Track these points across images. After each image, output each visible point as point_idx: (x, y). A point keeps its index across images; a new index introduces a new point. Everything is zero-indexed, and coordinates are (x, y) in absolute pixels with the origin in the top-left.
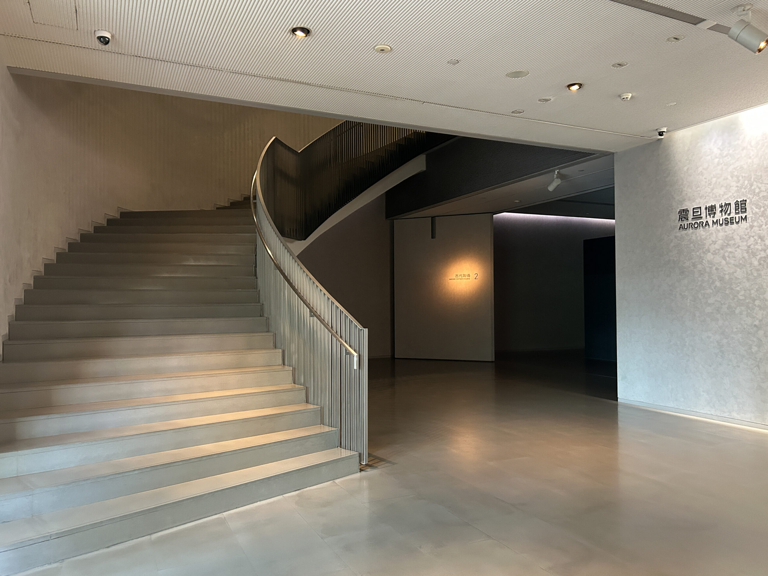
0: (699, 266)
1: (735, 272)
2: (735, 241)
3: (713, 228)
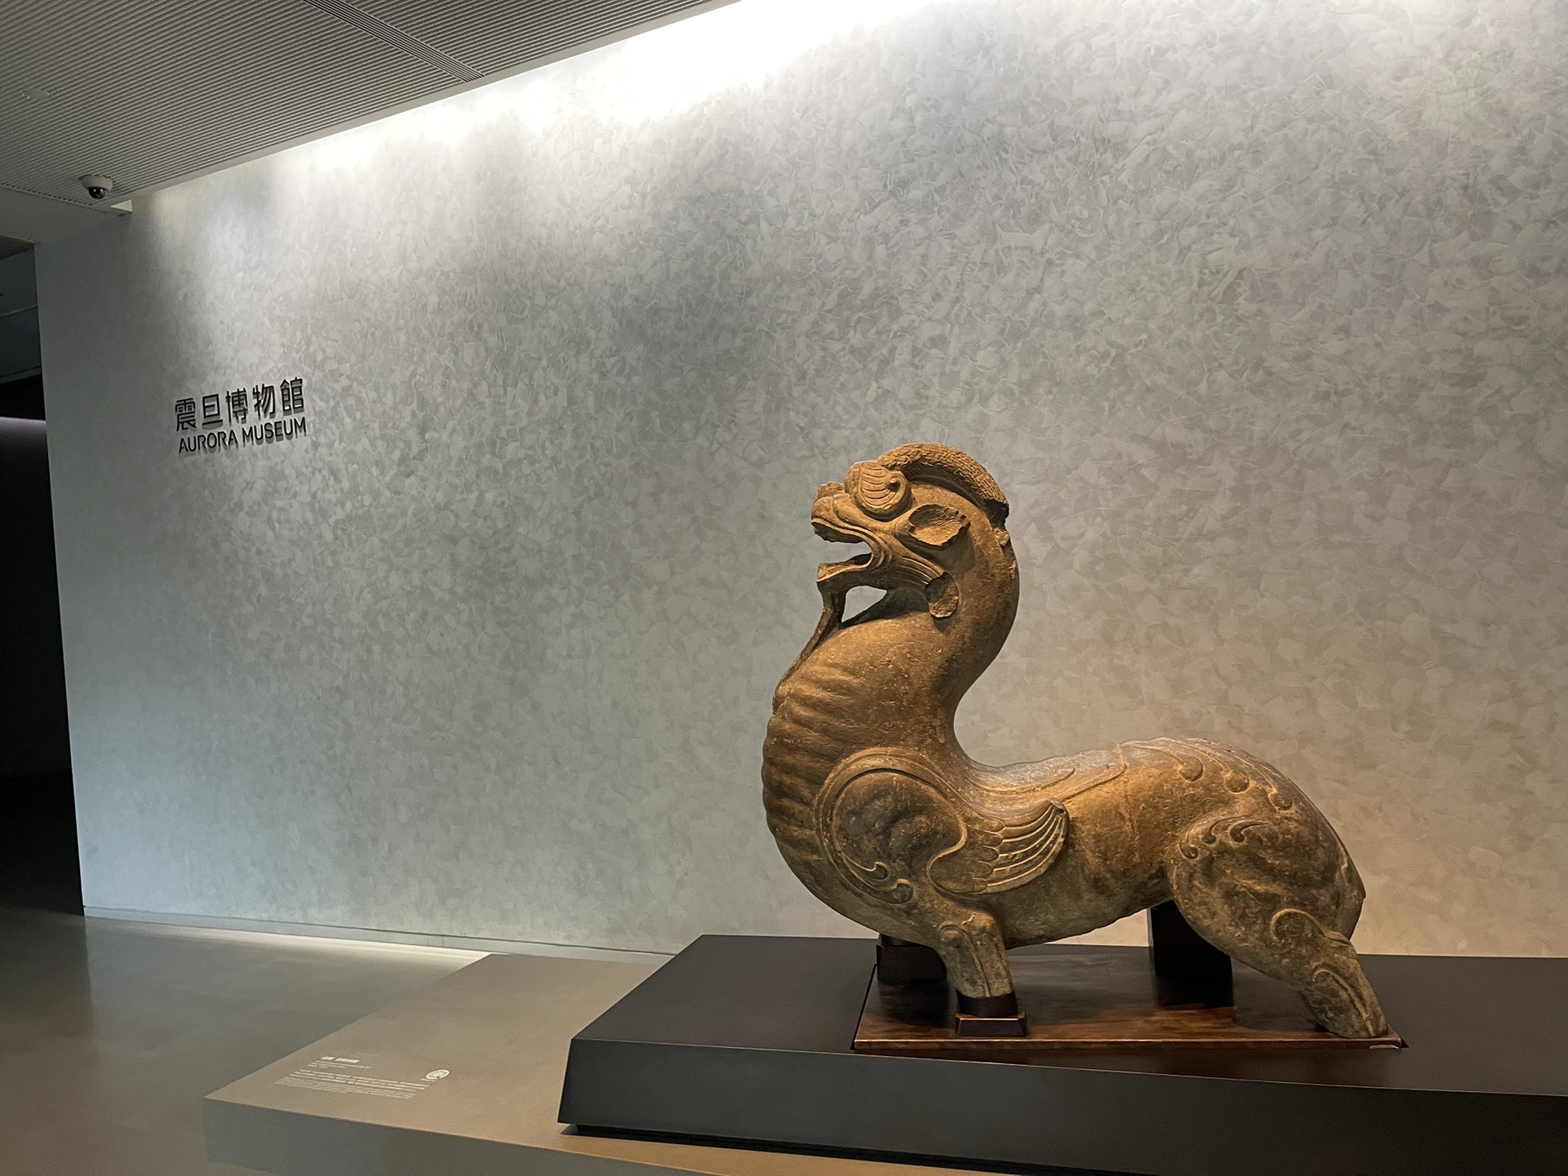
0: (226, 546)
1: (292, 559)
2: (288, 483)
3: (246, 448)
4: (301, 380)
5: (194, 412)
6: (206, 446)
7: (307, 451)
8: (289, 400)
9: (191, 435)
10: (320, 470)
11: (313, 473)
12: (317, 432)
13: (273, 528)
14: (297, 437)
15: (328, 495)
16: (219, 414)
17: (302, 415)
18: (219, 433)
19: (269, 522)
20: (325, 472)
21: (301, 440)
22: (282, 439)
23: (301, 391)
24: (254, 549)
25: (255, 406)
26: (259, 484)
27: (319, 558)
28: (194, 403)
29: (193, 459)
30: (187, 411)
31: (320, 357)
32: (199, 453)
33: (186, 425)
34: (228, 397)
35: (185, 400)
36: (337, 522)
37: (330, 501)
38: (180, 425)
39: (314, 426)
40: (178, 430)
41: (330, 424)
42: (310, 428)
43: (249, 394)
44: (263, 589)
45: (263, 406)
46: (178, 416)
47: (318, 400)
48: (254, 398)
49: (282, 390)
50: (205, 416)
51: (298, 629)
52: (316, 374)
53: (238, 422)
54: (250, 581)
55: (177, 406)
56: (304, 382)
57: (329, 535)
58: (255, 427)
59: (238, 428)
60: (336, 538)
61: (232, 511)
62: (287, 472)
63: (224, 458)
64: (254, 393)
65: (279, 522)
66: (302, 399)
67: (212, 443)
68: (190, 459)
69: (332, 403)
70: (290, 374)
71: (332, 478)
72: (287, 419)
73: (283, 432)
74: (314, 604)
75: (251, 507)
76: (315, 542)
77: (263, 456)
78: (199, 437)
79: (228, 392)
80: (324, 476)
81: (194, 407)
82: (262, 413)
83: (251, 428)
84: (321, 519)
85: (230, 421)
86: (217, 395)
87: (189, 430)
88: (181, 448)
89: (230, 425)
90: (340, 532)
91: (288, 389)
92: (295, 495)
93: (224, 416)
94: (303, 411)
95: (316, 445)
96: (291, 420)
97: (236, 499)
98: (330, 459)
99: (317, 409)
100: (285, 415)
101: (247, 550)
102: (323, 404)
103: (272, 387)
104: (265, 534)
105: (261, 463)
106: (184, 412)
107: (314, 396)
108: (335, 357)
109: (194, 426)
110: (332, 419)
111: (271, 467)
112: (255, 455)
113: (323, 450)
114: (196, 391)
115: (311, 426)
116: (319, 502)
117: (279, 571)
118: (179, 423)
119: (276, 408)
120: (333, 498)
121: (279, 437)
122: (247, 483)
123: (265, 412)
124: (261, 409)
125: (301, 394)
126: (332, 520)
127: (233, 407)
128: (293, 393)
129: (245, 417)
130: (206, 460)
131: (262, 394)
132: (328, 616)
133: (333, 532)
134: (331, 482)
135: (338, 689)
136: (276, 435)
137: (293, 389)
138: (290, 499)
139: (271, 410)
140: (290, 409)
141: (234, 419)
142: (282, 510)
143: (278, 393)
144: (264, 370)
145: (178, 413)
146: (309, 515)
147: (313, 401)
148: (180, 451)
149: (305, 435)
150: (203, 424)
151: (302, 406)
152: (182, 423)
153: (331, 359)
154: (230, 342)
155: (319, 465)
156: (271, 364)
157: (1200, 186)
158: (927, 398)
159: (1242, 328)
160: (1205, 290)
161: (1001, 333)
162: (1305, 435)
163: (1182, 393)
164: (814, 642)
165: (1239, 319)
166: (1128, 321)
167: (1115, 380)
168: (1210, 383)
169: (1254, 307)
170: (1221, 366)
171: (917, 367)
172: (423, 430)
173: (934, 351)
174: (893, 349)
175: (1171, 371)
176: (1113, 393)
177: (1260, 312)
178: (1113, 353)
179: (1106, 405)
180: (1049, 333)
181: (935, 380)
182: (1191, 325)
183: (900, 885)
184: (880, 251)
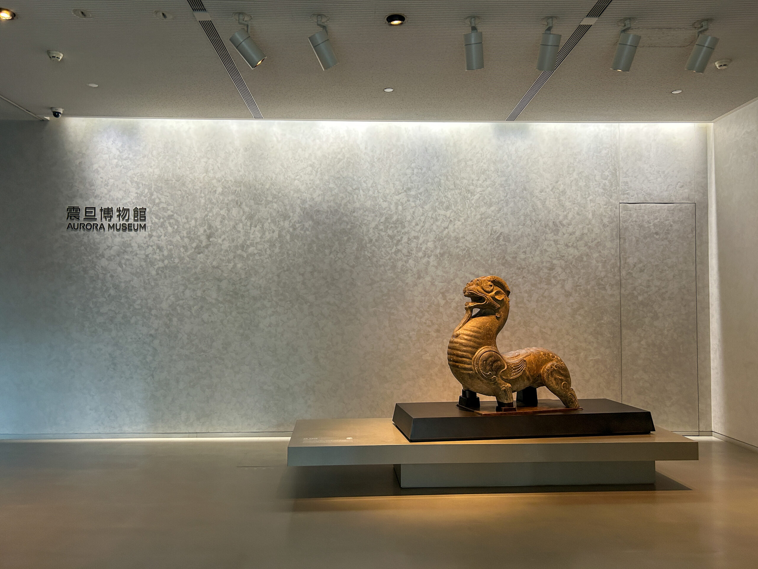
0: (91, 272)
1: (132, 280)
2: (133, 249)
3: (108, 233)
4: (145, 209)
5: (79, 213)
6: (85, 228)
7: (145, 238)
8: (138, 216)
9: (76, 222)
10: (152, 246)
11: (148, 247)
12: (151, 230)
13: (122, 267)
14: (140, 231)
15: (155, 256)
16: (95, 216)
17: (144, 223)
18: (93, 224)
19: (120, 264)
20: (155, 247)
21: (142, 233)
22: (132, 231)
23: (145, 213)
24: (109, 275)
25: (117, 215)
26: (115, 248)
27: (147, 281)
28: (80, 209)
29: (76, 232)
30: (74, 212)
31: (157, 201)
32: (80, 231)
33: (73, 218)
34: (101, 210)
35: (74, 207)
36: (159, 268)
37: (156, 259)
38: (69, 217)
39: (151, 228)
40: (67, 219)
41: (159, 228)
42: (148, 229)
43: (115, 210)
44: (112, 292)
45: (122, 216)
46: (68, 213)
47: (154, 218)
48: (117, 212)
49: (134, 211)
50: (86, 215)
51: (131, 310)
52: (154, 207)
53: (106, 220)
54: (105, 288)
55: (68, 209)
56: (148, 210)
57: (154, 273)
58: (116, 224)
59: (106, 223)
60: (158, 274)
61: (97, 257)
62: (133, 245)
63: (95, 235)
64: (117, 210)
65: (125, 264)
66: (145, 216)
67: (89, 227)
68: (73, 232)
69: (162, 220)
70: (139, 205)
71: (158, 250)
72: (136, 223)
73: (133, 228)
74: (142, 300)
75: (109, 257)
76: (146, 275)
77: (119, 236)
78: (80, 224)
79: (102, 207)
80: (154, 249)
81: (80, 211)
82: (121, 219)
83: (114, 224)
84: (149, 266)
85: (101, 219)
86: (95, 208)
87: (74, 220)
88: (68, 227)
89: (101, 221)
90: (160, 272)
91: (138, 211)
92: (136, 254)
93: (98, 217)
94: (145, 221)
95: (150, 236)
96: (138, 224)
97: (101, 252)
98: (158, 242)
99: (153, 221)
100: (134, 221)
101: (105, 274)
102: (157, 220)
103: (129, 209)
104: (116, 269)
105: (118, 240)
106: (72, 212)
107: (152, 216)
108: (166, 202)
109: (78, 219)
110: (161, 226)
111: (123, 242)
112: (115, 236)
113: (154, 238)
114: (82, 204)
115: (149, 228)
116: (150, 259)
117: (123, 285)
118: (68, 216)
119: (130, 218)
120: (158, 258)
121: (131, 230)
122: (109, 247)
123: (123, 219)
124: (120, 217)
125: (145, 214)
126: (156, 267)
127: (104, 214)
128: (141, 214)
129: (111, 219)
130: (84, 235)
131: (122, 211)
132: (149, 305)
133: (156, 271)
134: (158, 251)
135: (151, 335)
136: (128, 229)
137: (140, 211)
138: (133, 256)
139: (127, 218)
140: (138, 219)
141: (104, 219)
142: (128, 260)
143: (132, 213)
144: (125, 201)
145: (68, 212)
146: (143, 263)
147: (151, 218)
148: (67, 228)
149: (145, 231)
150: (84, 219)
151: (145, 219)
152: (71, 217)
153: (164, 203)
154: (105, 187)
155: (151, 244)
156: (129, 200)
157: (493, 208)
158: (411, 253)
159: (500, 248)
160: (492, 236)
161: (436, 238)
162: (514, 278)
163: (484, 263)
164: (466, 321)
165: (500, 245)
166: (471, 241)
167: (467, 256)
168: (491, 261)
169: (504, 243)
170: (495, 257)
171: (409, 244)
172: (209, 237)
173: (415, 240)
174: (402, 237)
175: (482, 256)
176: (466, 260)
177: (505, 244)
178: (467, 249)
179: (464, 263)
180: (449, 240)
181: (415, 249)
182: (488, 245)
183: (494, 377)
184: (400, 208)
